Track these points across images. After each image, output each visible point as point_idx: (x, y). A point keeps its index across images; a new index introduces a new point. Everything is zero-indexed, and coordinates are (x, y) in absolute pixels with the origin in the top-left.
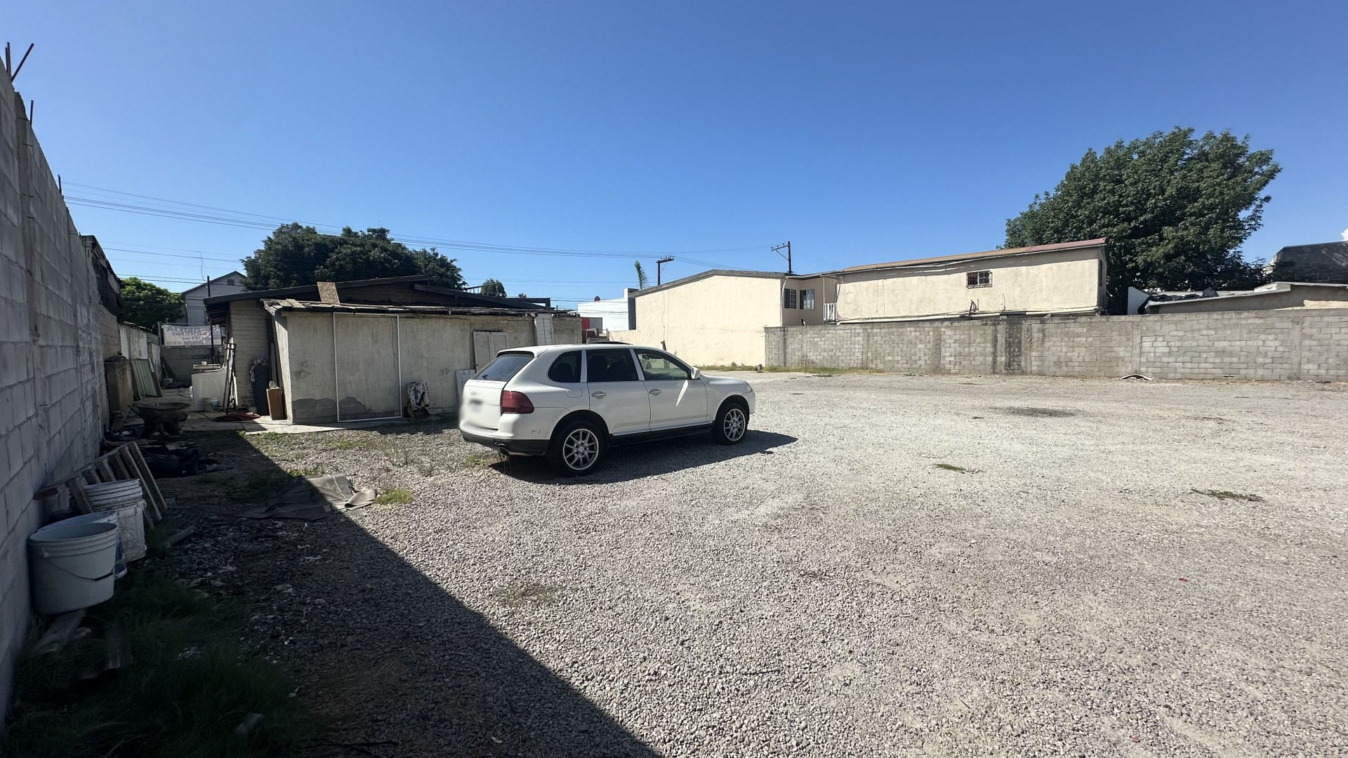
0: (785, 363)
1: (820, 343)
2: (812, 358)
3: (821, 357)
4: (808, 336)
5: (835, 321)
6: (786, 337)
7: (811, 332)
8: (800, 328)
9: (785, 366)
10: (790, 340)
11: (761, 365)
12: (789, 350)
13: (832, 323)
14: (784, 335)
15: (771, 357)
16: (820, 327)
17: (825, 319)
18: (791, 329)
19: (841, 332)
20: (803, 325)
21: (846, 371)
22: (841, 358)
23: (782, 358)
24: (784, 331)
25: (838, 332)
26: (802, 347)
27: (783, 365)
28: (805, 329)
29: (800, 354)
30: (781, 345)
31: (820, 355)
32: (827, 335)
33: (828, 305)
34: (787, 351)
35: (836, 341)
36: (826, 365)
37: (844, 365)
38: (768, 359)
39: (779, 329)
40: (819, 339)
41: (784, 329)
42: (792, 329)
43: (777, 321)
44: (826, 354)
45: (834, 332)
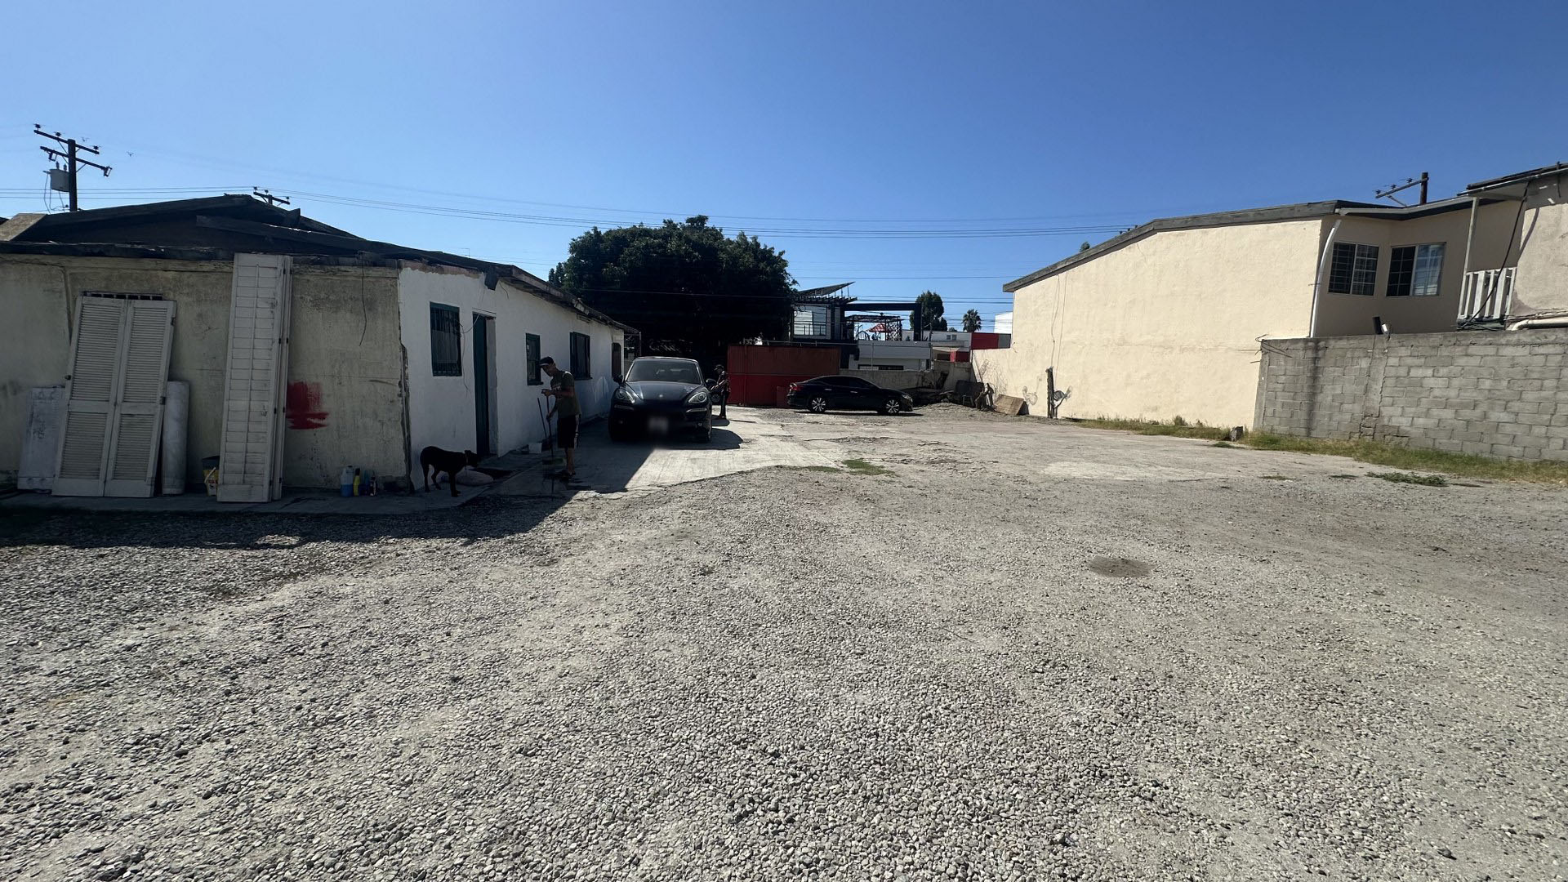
0: (1309, 429)
1: (1430, 382)
2: (1395, 422)
3: (1431, 422)
4: (1393, 361)
5: (1501, 320)
6: (1320, 364)
7: (1403, 352)
8: (1367, 341)
9: (1308, 435)
10: (1330, 372)
11: (1239, 429)
12: (1326, 397)
13: (1489, 326)
14: (1315, 359)
15: (1270, 411)
16: (1437, 338)
17: (1461, 317)
18: (1337, 345)
19: (1521, 351)
20: (1380, 332)
21: (1521, 470)
22: (1509, 429)
23: (1302, 415)
24: (1316, 349)
25: (1508, 351)
26: (1366, 391)
27: (1303, 431)
28: (1381, 342)
29: (1357, 409)
30: (1304, 381)
31: (1427, 414)
32: (1462, 361)
33: (1481, 275)
34: (1320, 398)
35: (1496, 378)
36: (1444, 444)
37: (1516, 451)
38: (1262, 414)
39: (1301, 345)
40: (1429, 372)
41: (1315, 345)
42: (1343, 343)
43: (1299, 325)
44: (1448, 414)
45: (1491, 350)
